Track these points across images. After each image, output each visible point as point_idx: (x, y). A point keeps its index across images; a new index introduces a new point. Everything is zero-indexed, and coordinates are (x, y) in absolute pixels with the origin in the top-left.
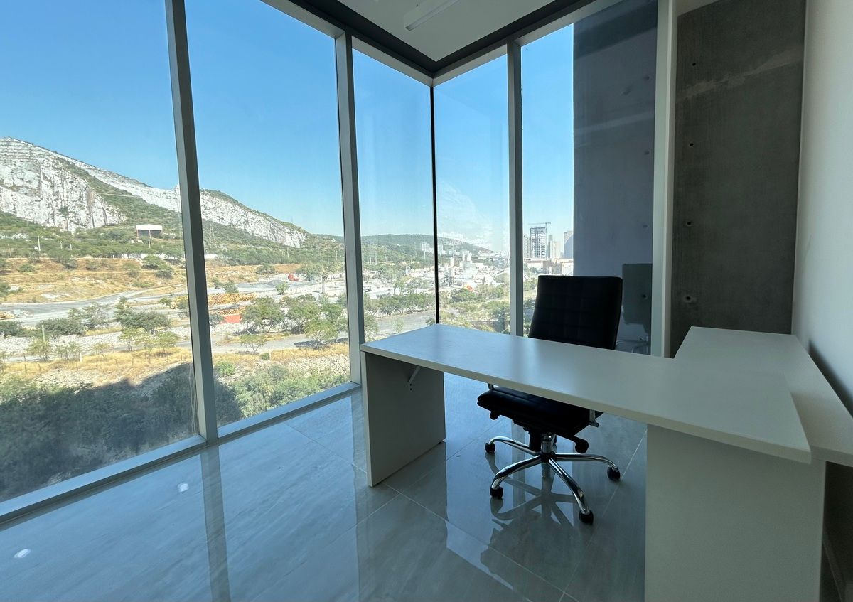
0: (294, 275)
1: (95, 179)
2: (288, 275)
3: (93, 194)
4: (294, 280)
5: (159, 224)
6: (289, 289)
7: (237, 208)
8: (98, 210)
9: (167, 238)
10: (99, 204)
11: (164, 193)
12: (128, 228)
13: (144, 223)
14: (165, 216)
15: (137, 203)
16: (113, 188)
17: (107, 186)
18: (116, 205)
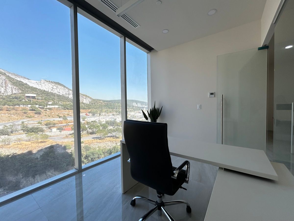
0: (88, 113)
1: (8, 76)
2: (86, 114)
3: (8, 82)
4: (88, 115)
5: (35, 94)
6: (87, 119)
7: (65, 89)
8: (9, 88)
9: (38, 99)
10: (10, 86)
11: (36, 82)
12: (22, 95)
13: (29, 93)
14: (37, 91)
15: (25, 86)
16: (16, 80)
17: (13, 79)
18: (17, 86)
